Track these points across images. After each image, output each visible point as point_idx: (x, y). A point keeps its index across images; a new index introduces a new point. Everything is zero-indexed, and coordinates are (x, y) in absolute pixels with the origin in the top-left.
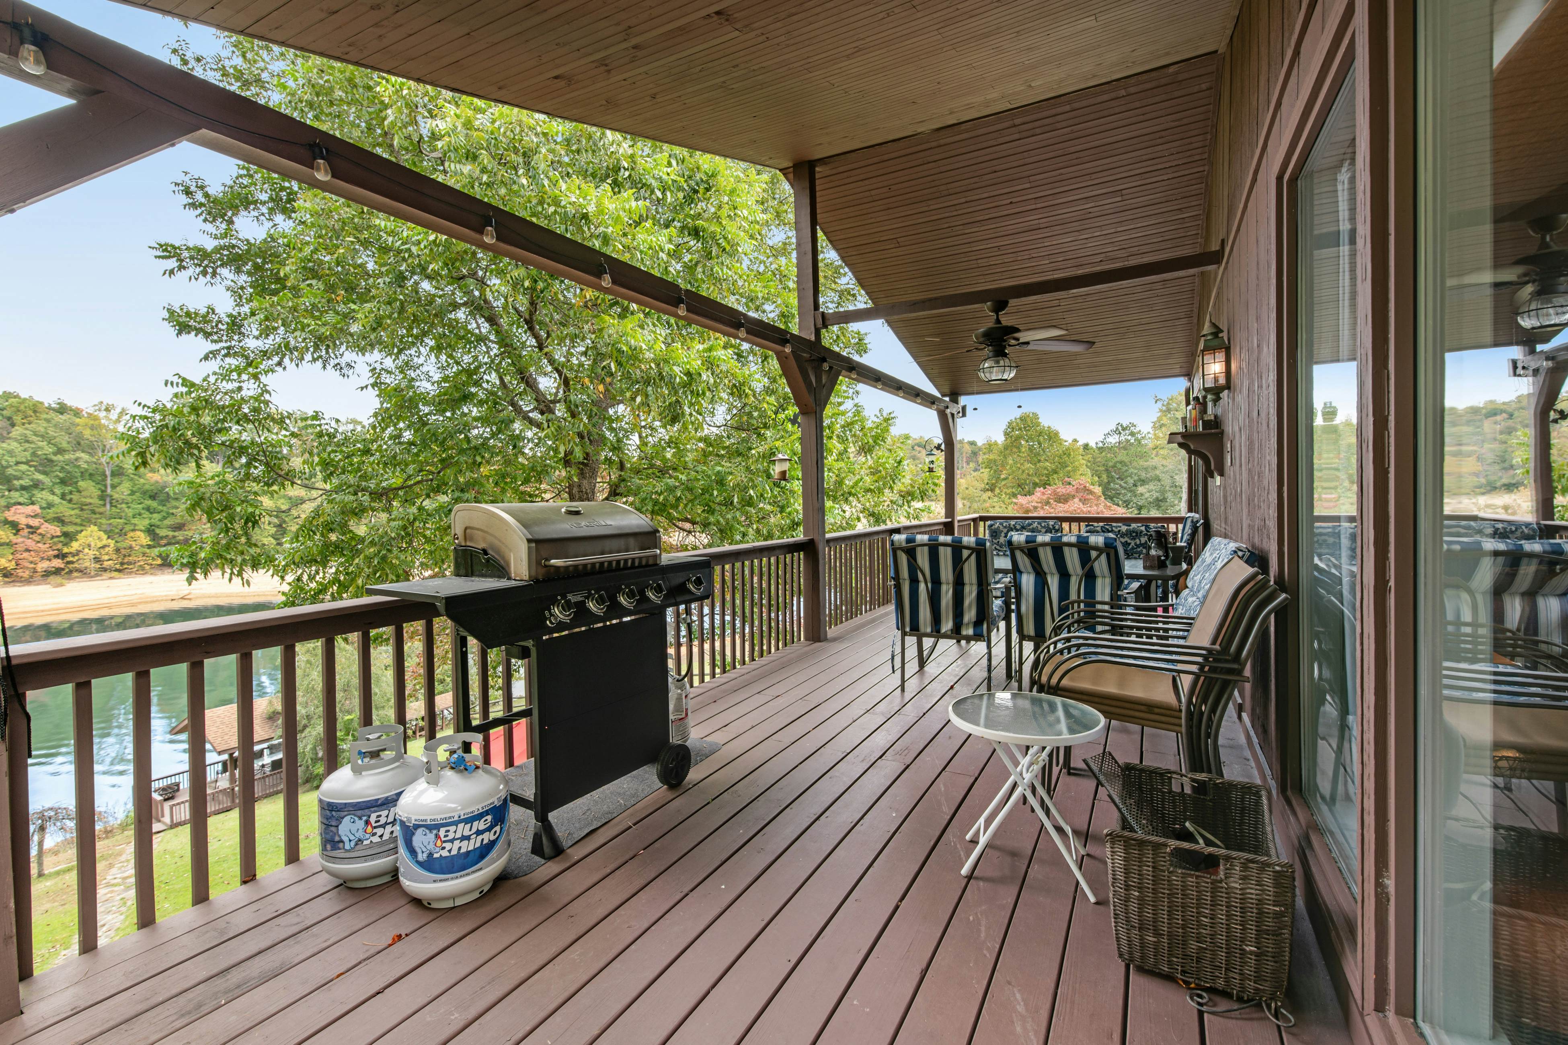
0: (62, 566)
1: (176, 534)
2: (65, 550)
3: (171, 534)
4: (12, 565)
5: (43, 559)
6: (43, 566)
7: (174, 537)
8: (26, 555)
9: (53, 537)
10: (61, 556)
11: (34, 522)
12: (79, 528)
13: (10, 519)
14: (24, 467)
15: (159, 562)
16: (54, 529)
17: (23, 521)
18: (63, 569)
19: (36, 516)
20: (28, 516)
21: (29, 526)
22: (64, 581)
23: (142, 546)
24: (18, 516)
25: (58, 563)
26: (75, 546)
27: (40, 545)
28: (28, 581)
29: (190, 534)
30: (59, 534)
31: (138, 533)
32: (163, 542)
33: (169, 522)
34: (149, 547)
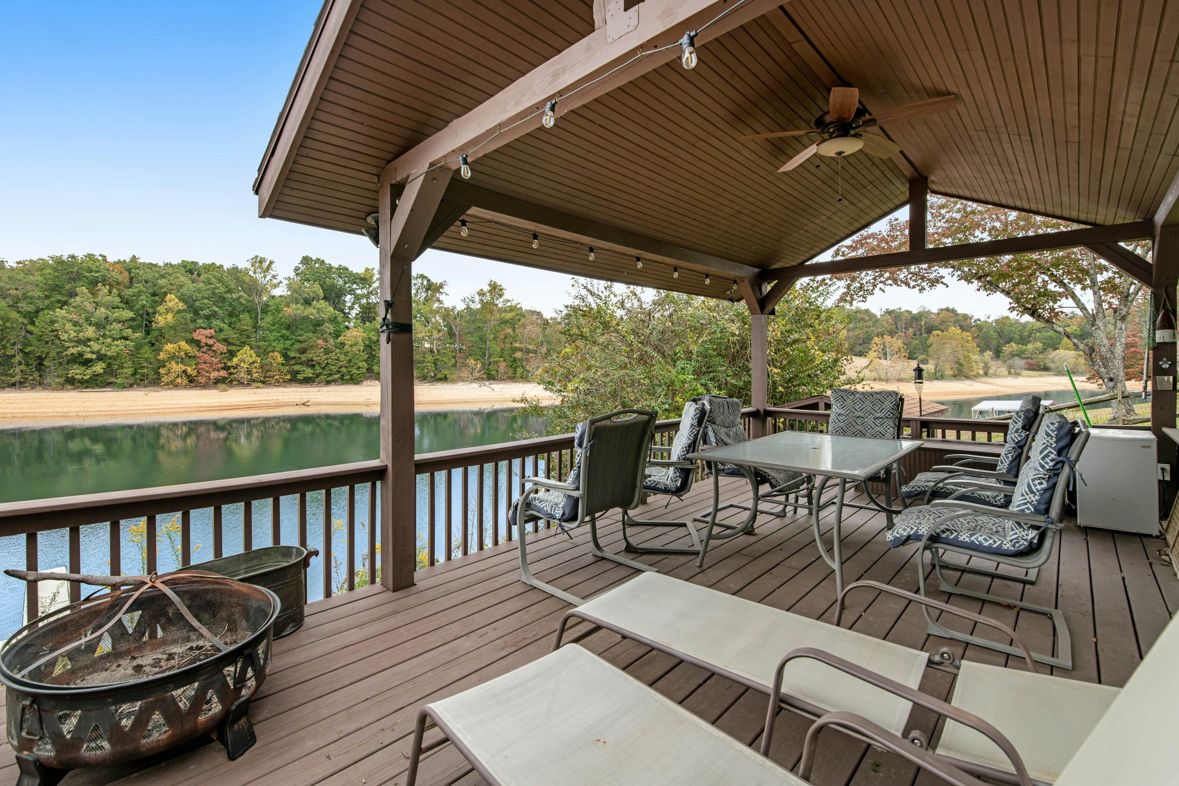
0: (227, 376)
1: (301, 356)
2: (229, 364)
3: (298, 355)
4: (195, 373)
5: (214, 370)
6: (214, 375)
7: (299, 358)
8: (203, 366)
9: (222, 353)
10: (226, 368)
11: (210, 342)
12: (239, 348)
13: (196, 338)
14: (206, 301)
15: (289, 377)
16: (221, 347)
17: (204, 340)
18: (227, 379)
19: (211, 337)
20: (207, 337)
21: (207, 344)
22: (227, 388)
23: (278, 364)
24: (201, 337)
25: (223, 373)
26: (235, 360)
27: (213, 359)
28: (205, 386)
29: (310, 356)
30: (225, 351)
31: (276, 353)
32: (293, 362)
33: (297, 346)
34: (283, 365)
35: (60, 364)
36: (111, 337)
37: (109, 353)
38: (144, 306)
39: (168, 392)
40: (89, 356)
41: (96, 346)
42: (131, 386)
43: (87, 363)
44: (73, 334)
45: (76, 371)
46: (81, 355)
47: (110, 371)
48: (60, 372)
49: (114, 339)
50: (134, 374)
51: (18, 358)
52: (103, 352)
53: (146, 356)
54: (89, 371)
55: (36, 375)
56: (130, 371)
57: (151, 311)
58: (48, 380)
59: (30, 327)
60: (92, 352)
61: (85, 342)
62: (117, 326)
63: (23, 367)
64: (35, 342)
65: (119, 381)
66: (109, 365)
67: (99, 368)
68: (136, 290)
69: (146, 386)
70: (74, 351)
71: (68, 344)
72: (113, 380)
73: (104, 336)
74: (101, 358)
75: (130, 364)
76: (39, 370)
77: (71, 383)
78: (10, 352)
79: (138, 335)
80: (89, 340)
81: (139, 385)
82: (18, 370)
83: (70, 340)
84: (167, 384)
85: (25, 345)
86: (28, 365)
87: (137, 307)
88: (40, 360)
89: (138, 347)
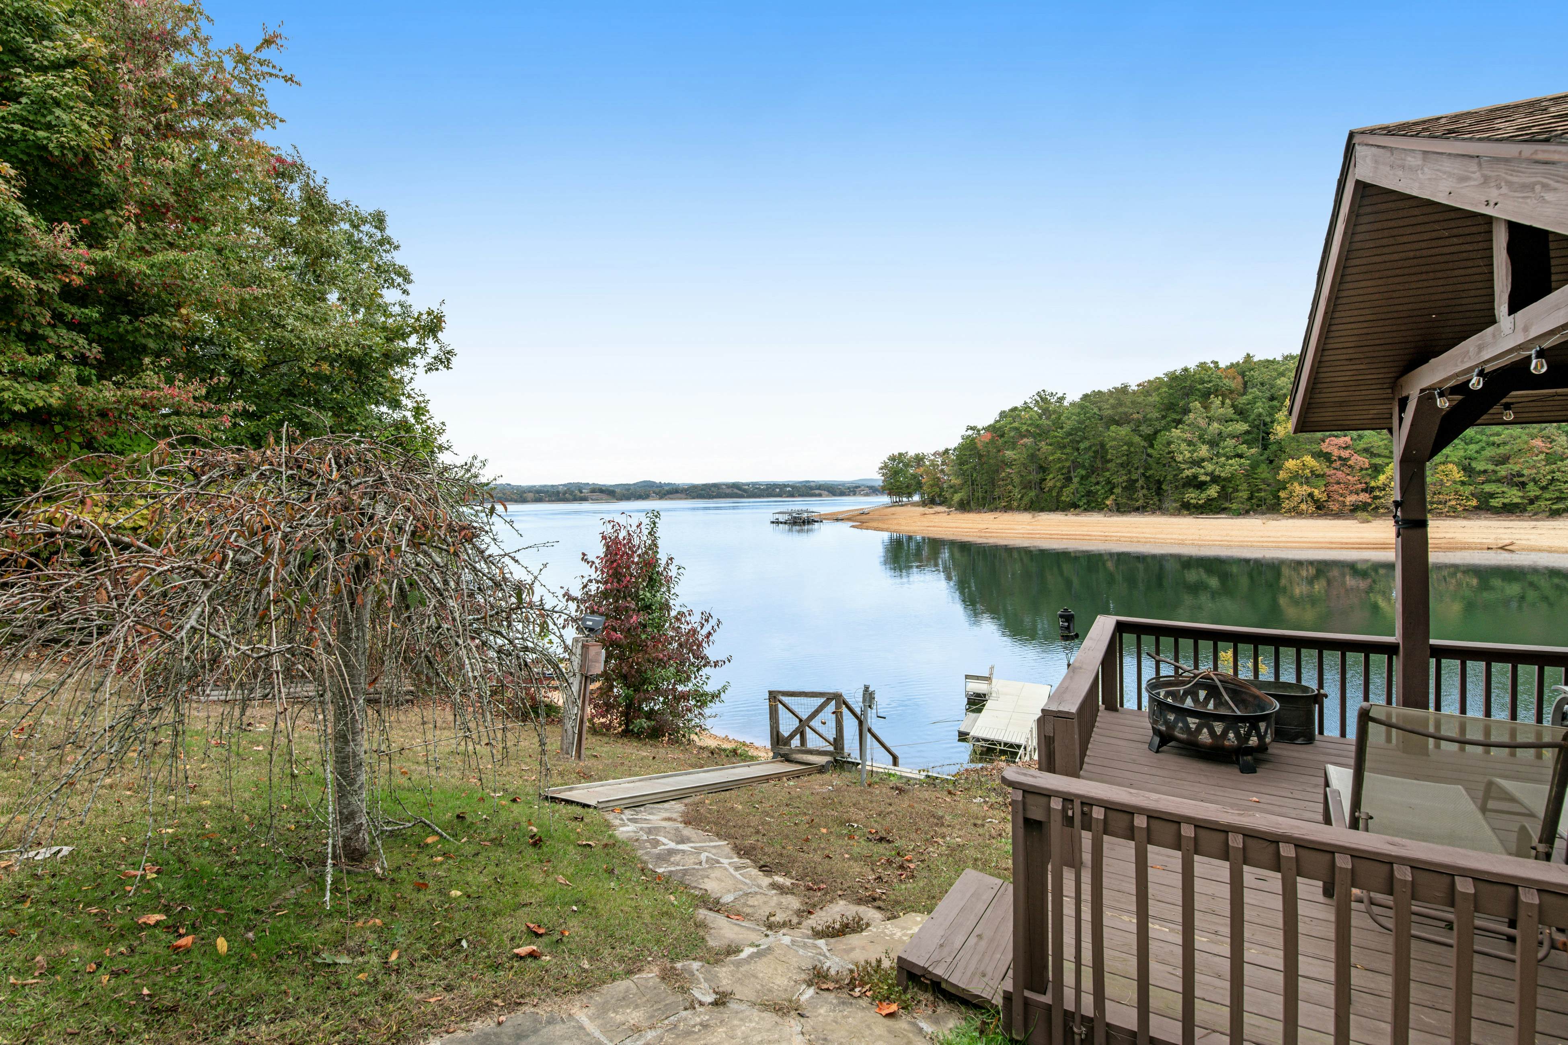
0: (1369, 501)
1: (1498, 468)
2: (1373, 484)
3: (1490, 467)
4: (1324, 497)
5: (1351, 492)
6: (1351, 499)
7: (1495, 472)
8: (1336, 487)
9: (1361, 469)
10: (1368, 490)
11: (1345, 454)
12: (1387, 461)
13: (1325, 451)
15: (1474, 503)
16: (1361, 461)
17: (1336, 453)
18: (1370, 505)
19: (1346, 448)
20: (1340, 448)
21: (1340, 458)
22: (1370, 518)
23: (1455, 482)
24: (1331, 448)
25: (1364, 497)
26: (1382, 478)
27: (1349, 477)
28: (1338, 515)
29: (1517, 468)
30: (1367, 466)
31: (1450, 466)
32: (1482, 478)
33: (1489, 452)
34: (1463, 483)
35: (1177, 487)
36: (1225, 455)
37: (1222, 475)
38: (1260, 415)
39: (1290, 521)
40: (1203, 478)
41: (1210, 467)
42: (1247, 512)
43: (1201, 486)
44: (1188, 455)
45: (1191, 496)
46: (1195, 477)
47: (1224, 495)
48: (1176, 496)
49: (1228, 458)
50: (1250, 498)
51: (1141, 482)
52: (1217, 473)
53: (1263, 476)
54: (1203, 496)
55: (1156, 499)
56: (1245, 495)
57: (1268, 419)
58: (1166, 505)
59: (1150, 451)
60: (1206, 474)
61: (1198, 463)
62: (1230, 442)
63: (1145, 491)
64: (1154, 466)
65: (1234, 506)
66: (1223, 488)
67: (1213, 491)
68: (1250, 397)
69: (1263, 513)
70: (1188, 473)
71: (1183, 466)
72: (1227, 505)
73: (1218, 455)
74: (1215, 479)
75: (1245, 486)
76: (1158, 494)
77: (1188, 509)
78: (1134, 477)
79: (1253, 451)
80: (1203, 460)
81: (1255, 512)
82: (1141, 494)
83: (1185, 462)
84: (1289, 511)
85: (1147, 469)
86: (1149, 489)
87: (1252, 417)
88: (1159, 483)
89: (1254, 466)
